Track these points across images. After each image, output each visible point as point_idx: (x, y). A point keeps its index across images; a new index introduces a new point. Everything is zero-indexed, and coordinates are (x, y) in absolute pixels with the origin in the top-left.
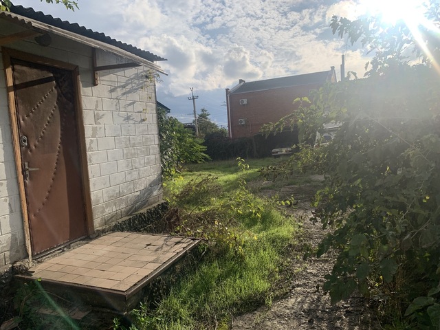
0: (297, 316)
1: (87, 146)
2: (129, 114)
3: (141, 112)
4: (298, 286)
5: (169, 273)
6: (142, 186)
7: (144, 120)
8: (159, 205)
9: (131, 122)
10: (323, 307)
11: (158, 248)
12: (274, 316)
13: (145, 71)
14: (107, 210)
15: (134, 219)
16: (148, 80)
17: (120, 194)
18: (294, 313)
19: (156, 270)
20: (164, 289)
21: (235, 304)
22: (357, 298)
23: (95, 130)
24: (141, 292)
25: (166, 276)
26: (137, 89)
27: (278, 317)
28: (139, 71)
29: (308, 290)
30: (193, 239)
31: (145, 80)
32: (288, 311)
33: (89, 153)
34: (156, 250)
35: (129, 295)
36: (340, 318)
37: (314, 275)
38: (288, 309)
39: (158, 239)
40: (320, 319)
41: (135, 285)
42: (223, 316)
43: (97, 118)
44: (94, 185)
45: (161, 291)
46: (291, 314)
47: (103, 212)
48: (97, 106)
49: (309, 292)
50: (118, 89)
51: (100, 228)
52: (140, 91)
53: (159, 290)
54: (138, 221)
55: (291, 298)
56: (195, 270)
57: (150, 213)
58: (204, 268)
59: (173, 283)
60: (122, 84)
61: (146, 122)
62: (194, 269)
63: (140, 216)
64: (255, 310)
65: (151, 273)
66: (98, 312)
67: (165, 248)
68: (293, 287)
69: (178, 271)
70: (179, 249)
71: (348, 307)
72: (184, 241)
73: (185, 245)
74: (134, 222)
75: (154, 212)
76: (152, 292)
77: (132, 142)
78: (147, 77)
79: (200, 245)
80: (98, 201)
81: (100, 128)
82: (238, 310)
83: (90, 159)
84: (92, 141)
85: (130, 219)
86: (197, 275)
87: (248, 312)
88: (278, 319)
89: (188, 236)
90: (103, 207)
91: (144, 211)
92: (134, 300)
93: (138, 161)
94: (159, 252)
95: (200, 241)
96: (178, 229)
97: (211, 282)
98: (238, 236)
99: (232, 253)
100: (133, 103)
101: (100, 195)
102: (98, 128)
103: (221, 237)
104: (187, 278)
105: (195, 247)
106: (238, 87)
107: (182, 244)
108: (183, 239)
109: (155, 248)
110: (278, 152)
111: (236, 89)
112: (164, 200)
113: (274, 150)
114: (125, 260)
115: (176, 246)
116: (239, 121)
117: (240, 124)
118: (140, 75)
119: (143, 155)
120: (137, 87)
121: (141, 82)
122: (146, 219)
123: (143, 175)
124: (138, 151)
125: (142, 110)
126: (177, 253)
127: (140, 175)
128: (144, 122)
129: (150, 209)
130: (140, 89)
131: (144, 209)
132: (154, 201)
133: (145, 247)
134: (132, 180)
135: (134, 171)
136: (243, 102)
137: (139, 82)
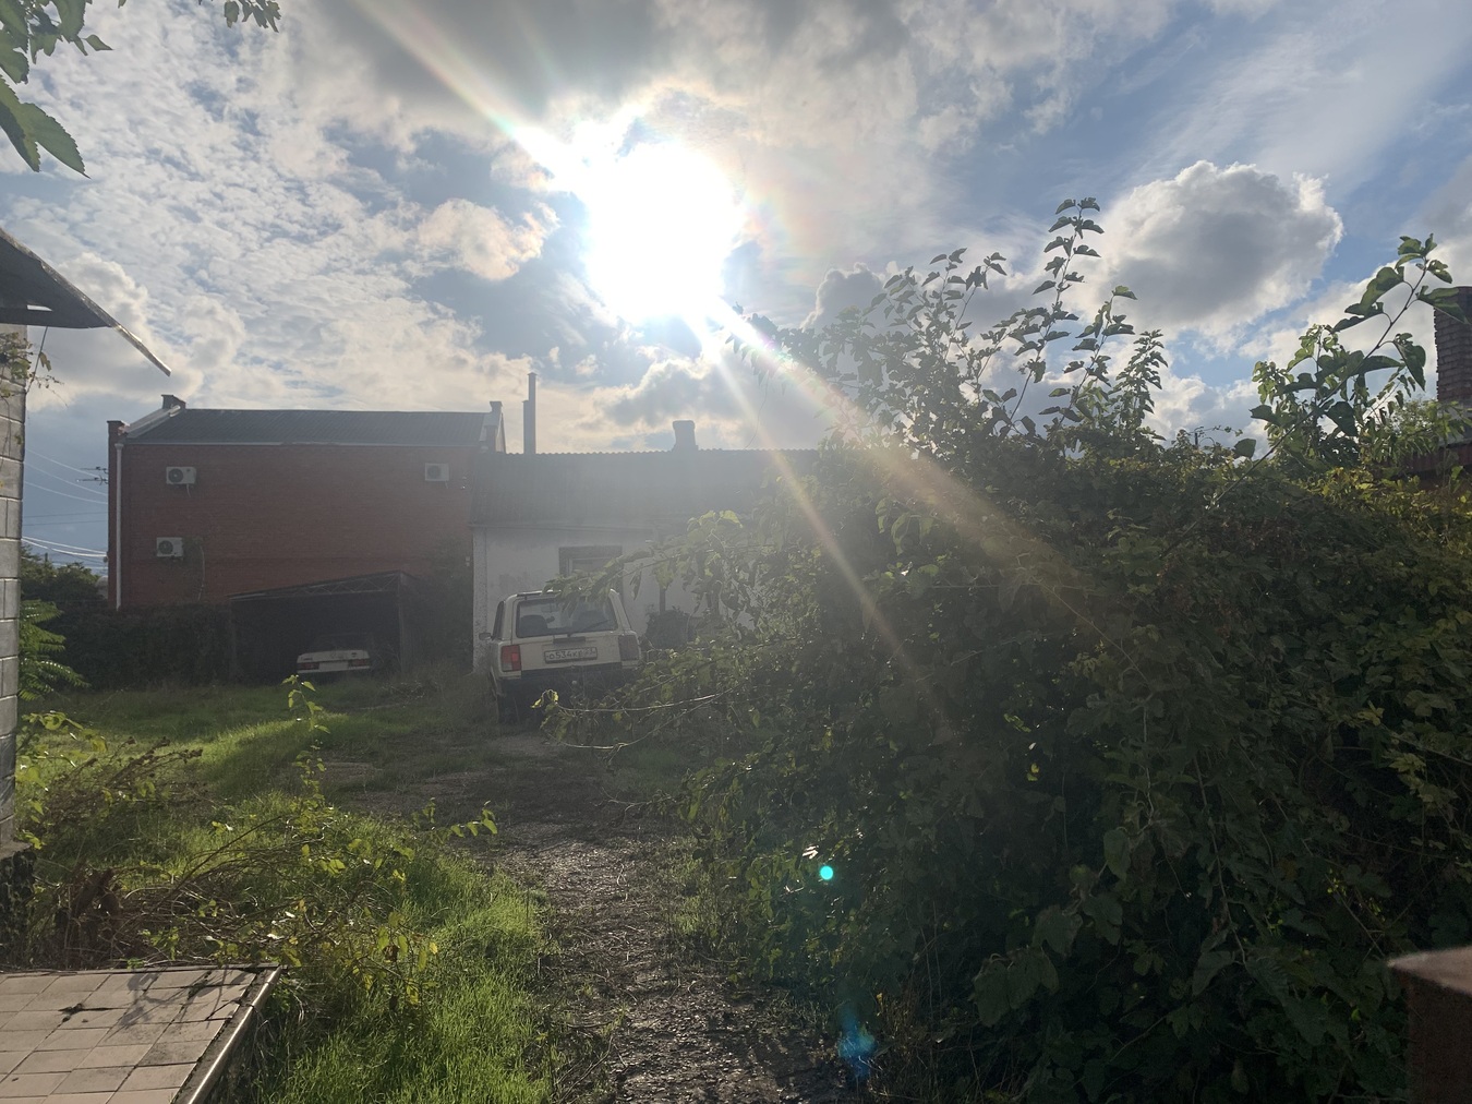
8: (5, 861)
11: (129, 1016)
16: (7, 372)
29: (670, 1077)
30: (247, 970)
34: (125, 1025)
39: (101, 986)
67: (159, 1013)
70: (224, 1008)
72: (214, 979)
78: (4, 358)
79: (275, 990)
94: (143, 1027)
95: (279, 975)
98: (401, 943)
106: (155, 422)
107: (217, 990)
108: (209, 973)
109: (111, 1018)
110: (321, 666)
111: (148, 426)
112: (15, 839)
113: (304, 656)
114: (12, 1077)
115: (196, 999)
116: (158, 543)
117: (159, 555)
126: (228, 1020)
133: (66, 1020)
136: (181, 477)
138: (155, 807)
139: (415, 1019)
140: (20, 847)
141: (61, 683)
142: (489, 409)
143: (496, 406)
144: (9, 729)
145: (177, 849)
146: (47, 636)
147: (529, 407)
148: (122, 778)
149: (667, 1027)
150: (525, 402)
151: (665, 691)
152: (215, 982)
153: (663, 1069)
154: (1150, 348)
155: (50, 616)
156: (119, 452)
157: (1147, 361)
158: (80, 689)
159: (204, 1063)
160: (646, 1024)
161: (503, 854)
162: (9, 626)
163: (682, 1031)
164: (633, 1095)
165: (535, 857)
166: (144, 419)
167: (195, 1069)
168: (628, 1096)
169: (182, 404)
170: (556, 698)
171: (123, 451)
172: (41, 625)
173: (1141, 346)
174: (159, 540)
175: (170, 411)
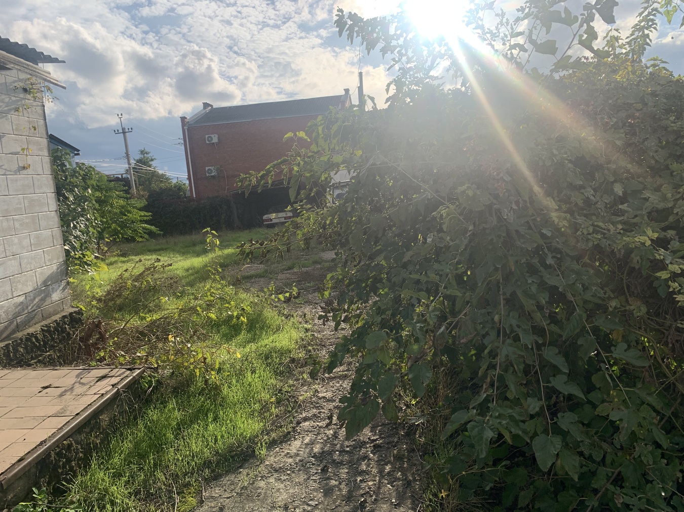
0: (303, 466)
3: (17, 153)
4: (306, 419)
5: (87, 430)
6: (29, 284)
7: (24, 168)
8: (64, 317)
10: (342, 446)
11: (66, 391)
12: (270, 472)
13: (20, 80)
15: (16, 345)
18: (300, 461)
19: (61, 428)
20: (80, 459)
21: (207, 464)
22: (388, 424)
24: (33, 470)
25: (83, 436)
26: (8, 112)
27: (276, 471)
28: (10, 79)
29: (320, 424)
30: (128, 369)
31: (21, 96)
32: (290, 460)
34: (61, 395)
35: (9, 479)
36: (366, 457)
37: (328, 401)
38: (291, 457)
39: (65, 376)
40: (338, 464)
41: (20, 460)
42: (188, 485)
45: (73, 464)
46: (296, 463)
49: (321, 427)
52: (13, 116)
53: (69, 461)
54: (26, 348)
55: (295, 439)
56: (135, 418)
57: (49, 331)
58: (153, 414)
59: (96, 447)
61: (29, 171)
62: (133, 417)
63: (27, 340)
64: (241, 467)
65: (53, 435)
67: (79, 389)
68: (298, 423)
69: (104, 424)
70: (106, 388)
71: (377, 440)
72: (112, 374)
73: (114, 380)
74: (16, 351)
75: (56, 329)
76: (56, 467)
77: (2, 207)
78: (25, 90)
79: (143, 378)
82: (213, 471)
85: (7, 346)
86: (141, 426)
87: (228, 472)
88: (276, 475)
89: (121, 364)
91: (34, 329)
92: (19, 487)
94: (68, 396)
95: (144, 371)
96: (102, 354)
97: (165, 435)
98: (208, 356)
99: (200, 384)
103: (180, 360)
104: (122, 434)
105: (135, 382)
106: (200, 116)
107: (110, 379)
108: (112, 370)
109: (59, 392)
110: (273, 220)
111: (197, 118)
112: (73, 307)
113: (266, 216)
115: (98, 383)
116: (206, 170)
117: (208, 175)
118: (11, 87)
119: (26, 231)
120: (6, 109)
121: (14, 99)
122: (39, 343)
123: (29, 266)
124: (16, 223)
125: (19, 149)
126: (103, 395)
127: (23, 266)
128: (25, 172)
129: (46, 326)
130: (12, 112)
131: (37, 325)
132: (55, 311)
133: (40, 392)
134: (8, 275)
135: (10, 260)
136: (212, 139)
137: (10, 99)
140: (74, 310)
142: (343, 93)
143: (347, 91)
144: (61, 260)
146: (142, 213)
148: (137, 278)
149: (334, 396)
150: (359, 87)
153: (320, 419)
154: (651, 6)
156: (186, 131)
157: (649, 14)
159: (77, 417)
160: (325, 394)
161: (302, 307)
162: (53, 214)
164: (299, 432)
166: (196, 115)
167: (72, 419)
168: (297, 433)
169: (211, 106)
171: (188, 129)
172: (141, 209)
174: (207, 168)
175: (206, 110)
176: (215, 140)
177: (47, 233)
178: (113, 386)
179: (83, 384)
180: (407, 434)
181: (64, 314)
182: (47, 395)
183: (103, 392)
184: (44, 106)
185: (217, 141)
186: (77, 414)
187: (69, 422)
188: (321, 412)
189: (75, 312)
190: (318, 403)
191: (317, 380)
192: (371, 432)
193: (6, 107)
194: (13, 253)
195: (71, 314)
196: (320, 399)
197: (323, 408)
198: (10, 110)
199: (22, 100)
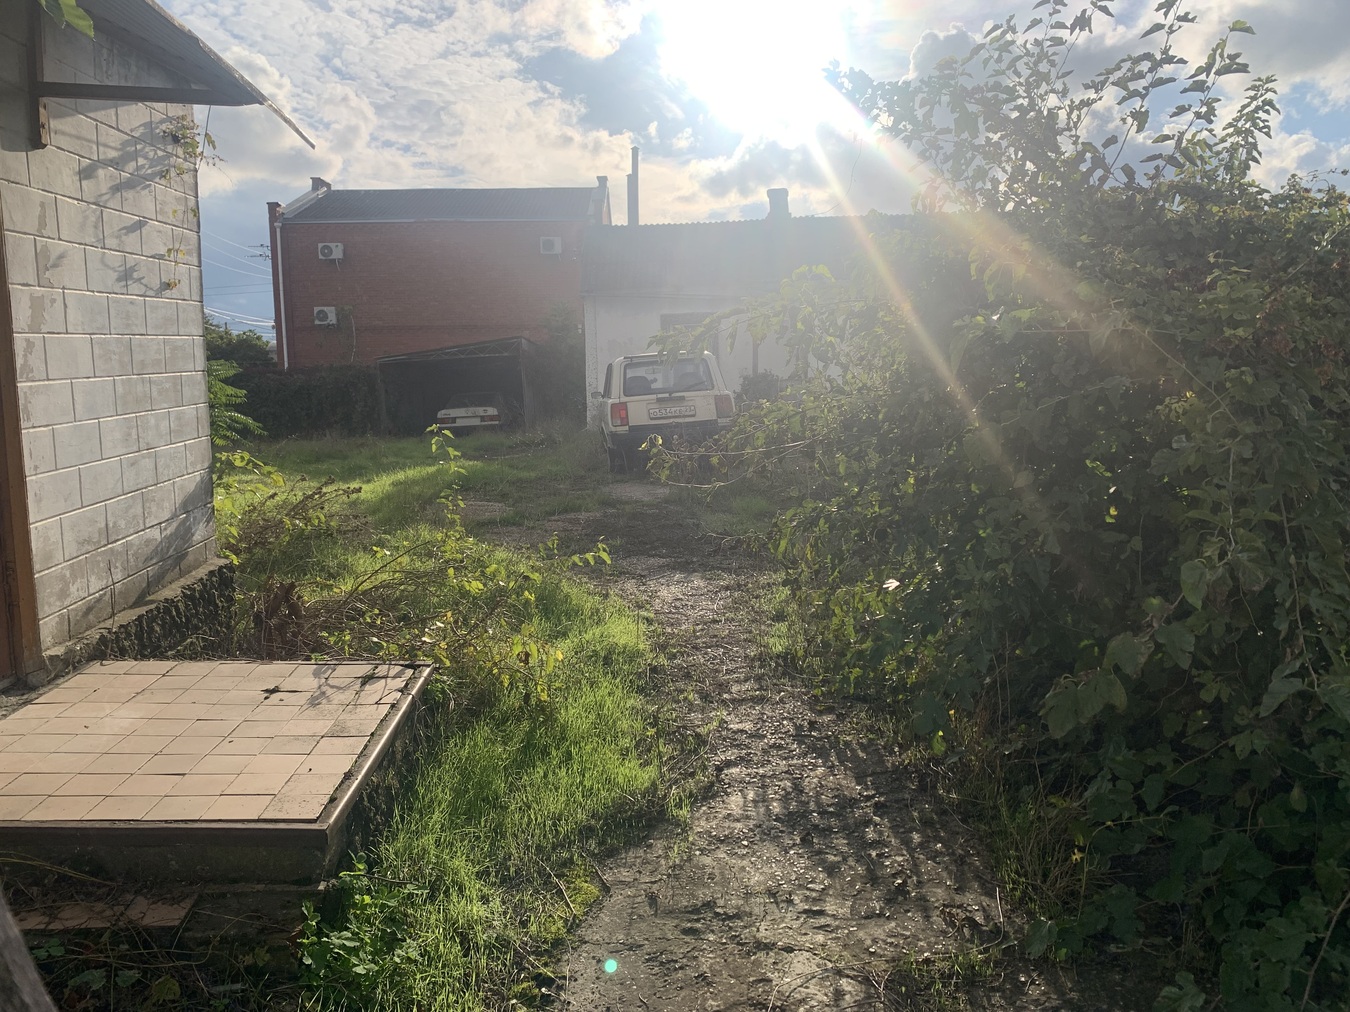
0: (765, 833)
1: (19, 362)
2: (131, 259)
3: (161, 257)
4: (729, 764)
6: (164, 508)
7: (168, 286)
8: (212, 573)
9: (135, 288)
10: (818, 803)
11: (315, 698)
12: (709, 844)
13: (169, 119)
14: (73, 589)
15: (151, 617)
16: (180, 151)
17: (108, 534)
18: (757, 826)
21: (586, 832)
22: (882, 773)
23: (37, 304)
26: (150, 178)
27: (722, 842)
28: (157, 117)
29: (761, 771)
30: (411, 667)
31: (170, 148)
32: (739, 825)
33: (22, 385)
34: (312, 704)
36: (868, 823)
37: (751, 736)
38: (738, 820)
39: (290, 674)
40: (826, 832)
41: (333, 800)
42: (569, 863)
43: (45, 263)
44: (39, 500)
46: (750, 830)
47: (63, 594)
48: (42, 224)
49: (763, 776)
50: (101, 172)
51: (59, 651)
52: (159, 186)
54: (163, 627)
55: (727, 794)
57: (191, 598)
60: (113, 154)
61: (174, 292)
63: (167, 611)
64: (647, 837)
65: (356, 766)
66: (223, 895)
67: (338, 696)
68: (719, 769)
70: (388, 695)
71: (873, 796)
72: (380, 672)
73: (396, 684)
74: (151, 630)
75: (202, 596)
77: (137, 357)
78: (176, 140)
79: (429, 683)
80: (48, 556)
81: (53, 301)
82: (601, 843)
83: (26, 407)
84: (30, 344)
85: (140, 618)
87: (630, 844)
88: (724, 848)
89: (392, 657)
90: (62, 578)
91: (172, 591)
92: (334, 847)
93: (153, 421)
94: (326, 707)
95: (434, 670)
98: (533, 648)
99: (513, 701)
100: (140, 225)
101: (54, 535)
102: (47, 302)
106: (306, 203)
107: (383, 681)
108: (376, 668)
109: (303, 698)
110: (458, 420)
111: (300, 207)
112: (219, 556)
113: (443, 412)
114: (229, 739)
115: (367, 687)
116: (315, 312)
117: (317, 322)
118: (158, 131)
119: (166, 406)
120: (149, 171)
121: (160, 153)
122: (181, 619)
123: (166, 472)
124: (154, 388)
125: (163, 250)
126: (393, 706)
127: (160, 470)
128: (168, 293)
129: (189, 588)
130: (157, 180)
131: (173, 586)
132: (196, 560)
133: (266, 698)
134: (139, 486)
135: (143, 457)
136: (331, 252)
137: (156, 153)
138: (326, 535)
139: (544, 714)
140: (222, 562)
141: (245, 432)
142: (597, 184)
143: (603, 180)
144: (206, 465)
145: (345, 569)
146: (230, 390)
147: (633, 179)
148: (298, 510)
149: (759, 729)
150: (629, 176)
151: (758, 438)
152: (381, 674)
153: (755, 764)
154: (1262, 95)
155: (232, 372)
156: (278, 230)
157: (1258, 108)
158: (260, 437)
159: (376, 738)
160: (740, 726)
161: (617, 581)
162: (199, 377)
163: (772, 734)
164: (729, 784)
165: (644, 585)
166: (297, 200)
167: (369, 741)
168: (725, 784)
169: (328, 185)
170: (660, 442)
171: (281, 229)
172: (226, 381)
173: (1252, 93)
174: (316, 309)
175: (319, 192)
176: (337, 252)
177: (189, 411)
178: (401, 691)
179: (339, 688)
180: (922, 788)
181: (212, 568)
182: (282, 703)
183: (390, 699)
184: (196, 171)
185: (341, 256)
186: (372, 734)
187: (366, 746)
188: (751, 753)
189: (226, 566)
190: (735, 740)
191: (712, 702)
192: (858, 784)
193: (150, 168)
194: (148, 444)
195: (221, 568)
196: (735, 732)
197: (750, 748)
198: (154, 175)
199: (169, 157)
